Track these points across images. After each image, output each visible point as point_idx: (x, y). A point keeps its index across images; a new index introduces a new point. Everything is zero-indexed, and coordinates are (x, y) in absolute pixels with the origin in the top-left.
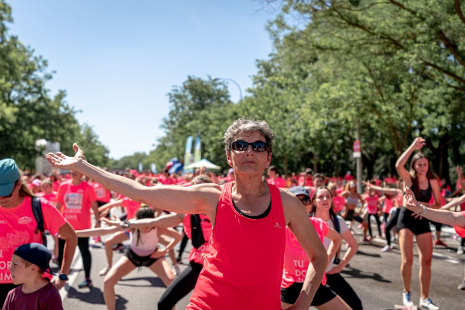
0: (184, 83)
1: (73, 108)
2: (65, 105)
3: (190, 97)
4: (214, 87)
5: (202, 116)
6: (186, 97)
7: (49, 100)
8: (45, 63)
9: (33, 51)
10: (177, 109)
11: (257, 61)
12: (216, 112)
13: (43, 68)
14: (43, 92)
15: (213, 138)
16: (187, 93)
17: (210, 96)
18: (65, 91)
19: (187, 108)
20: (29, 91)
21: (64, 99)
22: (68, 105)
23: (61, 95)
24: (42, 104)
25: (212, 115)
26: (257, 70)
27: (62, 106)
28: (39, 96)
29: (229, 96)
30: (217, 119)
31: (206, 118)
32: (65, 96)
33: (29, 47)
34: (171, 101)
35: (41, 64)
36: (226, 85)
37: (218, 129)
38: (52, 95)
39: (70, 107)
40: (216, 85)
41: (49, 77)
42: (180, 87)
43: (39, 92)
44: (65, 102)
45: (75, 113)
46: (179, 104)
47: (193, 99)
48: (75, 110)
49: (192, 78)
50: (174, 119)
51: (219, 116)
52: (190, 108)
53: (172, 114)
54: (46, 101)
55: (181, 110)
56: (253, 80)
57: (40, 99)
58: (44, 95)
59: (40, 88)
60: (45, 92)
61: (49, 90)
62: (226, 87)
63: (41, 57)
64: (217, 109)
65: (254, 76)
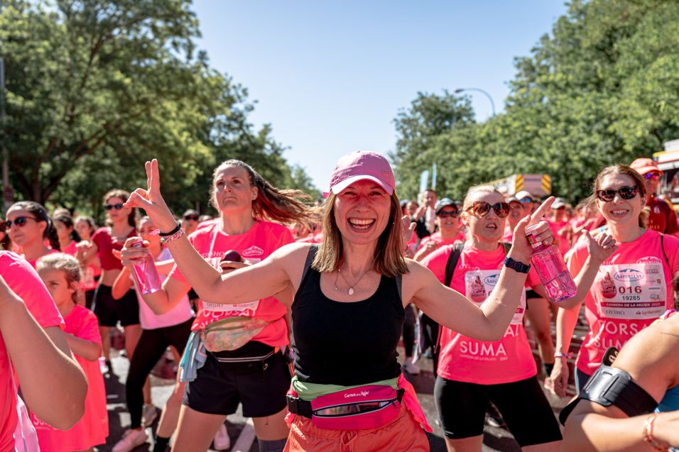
0: (413, 103)
1: (280, 144)
2: (271, 141)
3: (422, 121)
4: (452, 104)
5: (441, 141)
6: (416, 120)
7: (253, 137)
8: (245, 92)
9: (231, 78)
10: (406, 136)
11: (516, 59)
12: (460, 135)
13: (243, 98)
14: (245, 128)
15: (457, 171)
16: (418, 114)
17: (449, 116)
18: (270, 125)
19: (419, 134)
20: (230, 128)
21: (269, 136)
22: (274, 143)
23: (267, 129)
24: (245, 143)
25: (455, 140)
26: (517, 71)
27: (268, 143)
28: (241, 132)
29: (473, 114)
30: (462, 144)
31: (446, 143)
32: (270, 130)
33: (226, 74)
34: (398, 129)
35: (240, 93)
36: (470, 99)
37: (463, 156)
38: (255, 131)
39: (277, 144)
40: (455, 101)
41: (251, 109)
42: (409, 109)
43: (240, 128)
44: (271, 138)
45: (282, 150)
46: (409, 131)
47: (426, 122)
48: (282, 147)
49: (424, 94)
50: (403, 150)
51: (464, 139)
52: (423, 134)
53: (401, 144)
54: (249, 138)
55: (411, 138)
56: (510, 87)
57: (242, 137)
58: (247, 132)
59: (241, 124)
60: (248, 126)
61: (252, 125)
62: (468, 102)
63: (240, 85)
64: (461, 131)
65: (511, 82)
